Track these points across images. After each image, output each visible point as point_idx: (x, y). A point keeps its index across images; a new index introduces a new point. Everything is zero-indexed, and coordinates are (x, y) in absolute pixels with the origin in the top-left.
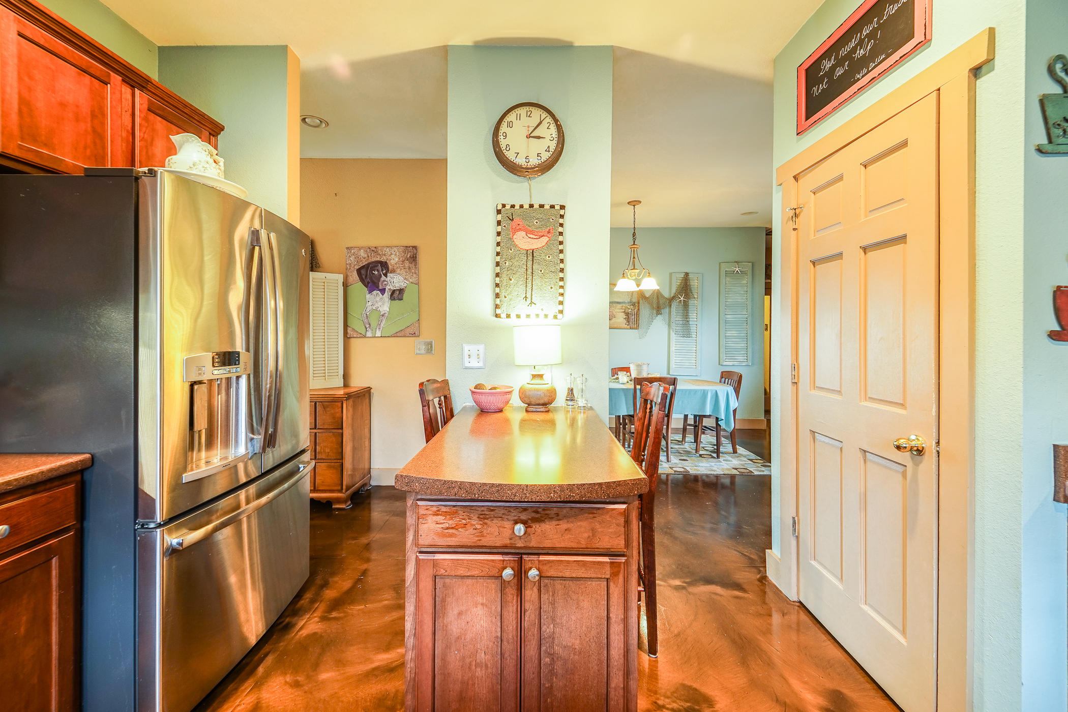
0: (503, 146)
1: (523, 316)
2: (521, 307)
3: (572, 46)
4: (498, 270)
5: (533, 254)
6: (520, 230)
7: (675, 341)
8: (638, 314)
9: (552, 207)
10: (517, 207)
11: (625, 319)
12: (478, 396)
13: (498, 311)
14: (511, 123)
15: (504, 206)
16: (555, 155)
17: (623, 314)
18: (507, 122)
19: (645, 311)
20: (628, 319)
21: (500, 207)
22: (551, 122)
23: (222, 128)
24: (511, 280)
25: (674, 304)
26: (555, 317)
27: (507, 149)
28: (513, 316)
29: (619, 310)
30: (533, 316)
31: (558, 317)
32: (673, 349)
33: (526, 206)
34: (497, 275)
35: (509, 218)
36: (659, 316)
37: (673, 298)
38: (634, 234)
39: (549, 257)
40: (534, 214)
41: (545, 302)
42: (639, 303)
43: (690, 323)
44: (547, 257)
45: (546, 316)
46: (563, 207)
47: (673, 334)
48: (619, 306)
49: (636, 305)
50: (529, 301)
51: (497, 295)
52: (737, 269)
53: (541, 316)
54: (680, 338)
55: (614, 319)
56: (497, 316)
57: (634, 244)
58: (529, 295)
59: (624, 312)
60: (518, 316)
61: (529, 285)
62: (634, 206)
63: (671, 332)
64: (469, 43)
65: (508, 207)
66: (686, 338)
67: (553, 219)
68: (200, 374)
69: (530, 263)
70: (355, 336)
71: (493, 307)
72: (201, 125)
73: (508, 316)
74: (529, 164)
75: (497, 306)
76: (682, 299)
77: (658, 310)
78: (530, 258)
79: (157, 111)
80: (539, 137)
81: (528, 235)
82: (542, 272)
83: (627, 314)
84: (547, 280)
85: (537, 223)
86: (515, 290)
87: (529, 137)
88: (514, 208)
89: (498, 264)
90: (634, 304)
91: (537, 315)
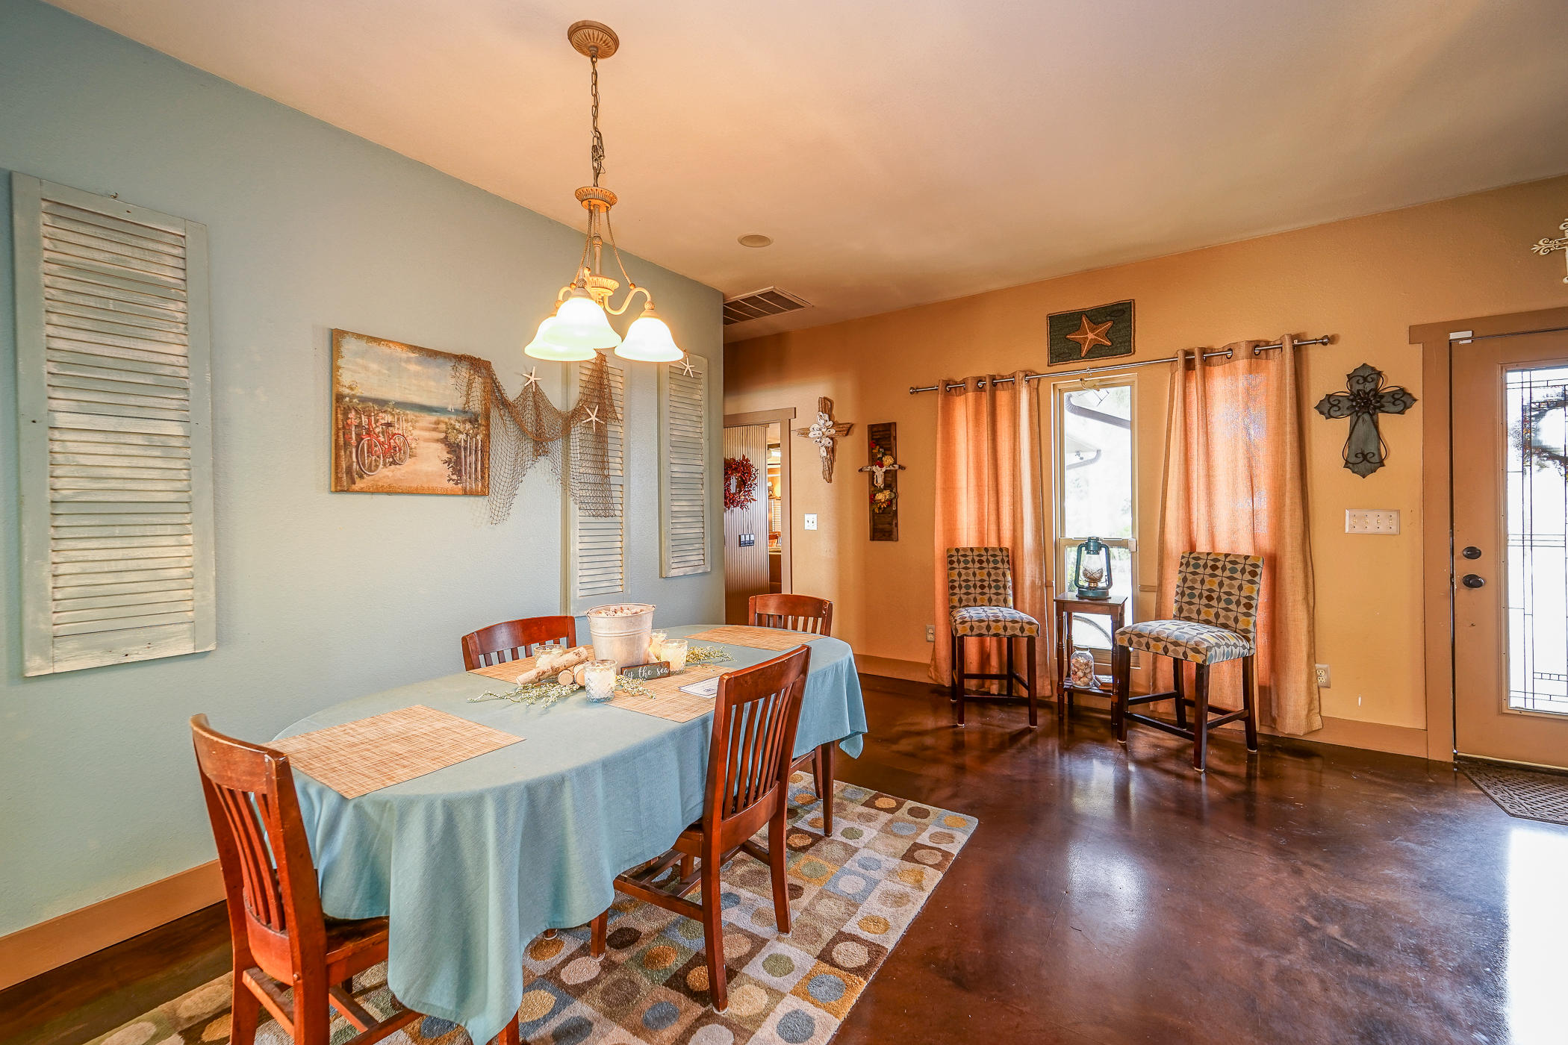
7: (579, 527)
8: (485, 451)
11: (449, 461)
17: (440, 446)
19: (504, 443)
20: (456, 466)
25: (577, 432)
29: (427, 434)
32: (575, 547)
36: (542, 459)
37: (577, 414)
42: (487, 418)
43: (613, 480)
47: (574, 509)
48: (428, 419)
49: (481, 422)
52: (688, 367)
54: (592, 519)
55: (409, 461)
59: (445, 441)
63: (572, 504)
66: (603, 520)
76: (593, 418)
77: (540, 444)
83: (453, 448)
90: (473, 420)
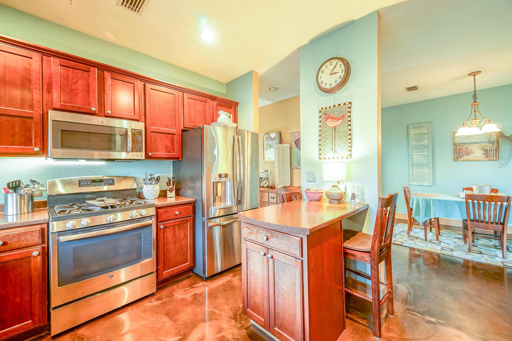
0: (320, 82)
1: (331, 158)
2: (330, 154)
3: (354, 21)
4: (320, 138)
5: (335, 129)
6: (329, 118)
8: (497, 150)
9: (345, 104)
10: (328, 108)
11: (484, 154)
12: (307, 194)
13: (321, 157)
14: (323, 71)
15: (322, 109)
16: (343, 79)
17: (481, 150)
18: (321, 71)
19: (505, 147)
20: (487, 154)
21: (320, 110)
22: (342, 64)
23: (238, 103)
24: (325, 142)
26: (347, 158)
27: (322, 83)
28: (327, 158)
30: (336, 158)
31: (348, 158)
33: (332, 107)
34: (320, 140)
35: (324, 114)
38: (475, 95)
39: (343, 129)
40: (336, 110)
41: (342, 151)
42: (498, 141)
44: (342, 129)
45: (342, 158)
46: (350, 103)
48: (478, 145)
49: (496, 143)
50: (334, 151)
51: (320, 149)
53: (340, 157)
55: (472, 154)
56: (320, 159)
57: (475, 102)
58: (333, 148)
60: (329, 158)
61: (334, 143)
62: (474, 76)
64: (307, 42)
65: (324, 109)
67: (345, 110)
68: (215, 180)
69: (334, 133)
70: (294, 168)
71: (318, 154)
72: (232, 104)
73: (325, 158)
74: (331, 87)
75: (320, 154)
78: (334, 131)
79: (219, 105)
80: (336, 73)
81: (333, 120)
82: (340, 136)
83: (486, 150)
84: (342, 140)
85: (337, 113)
86: (328, 146)
87: (331, 74)
88: (326, 108)
89: (320, 135)
91: (338, 158)
